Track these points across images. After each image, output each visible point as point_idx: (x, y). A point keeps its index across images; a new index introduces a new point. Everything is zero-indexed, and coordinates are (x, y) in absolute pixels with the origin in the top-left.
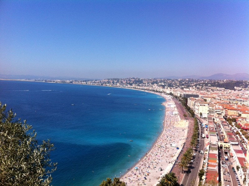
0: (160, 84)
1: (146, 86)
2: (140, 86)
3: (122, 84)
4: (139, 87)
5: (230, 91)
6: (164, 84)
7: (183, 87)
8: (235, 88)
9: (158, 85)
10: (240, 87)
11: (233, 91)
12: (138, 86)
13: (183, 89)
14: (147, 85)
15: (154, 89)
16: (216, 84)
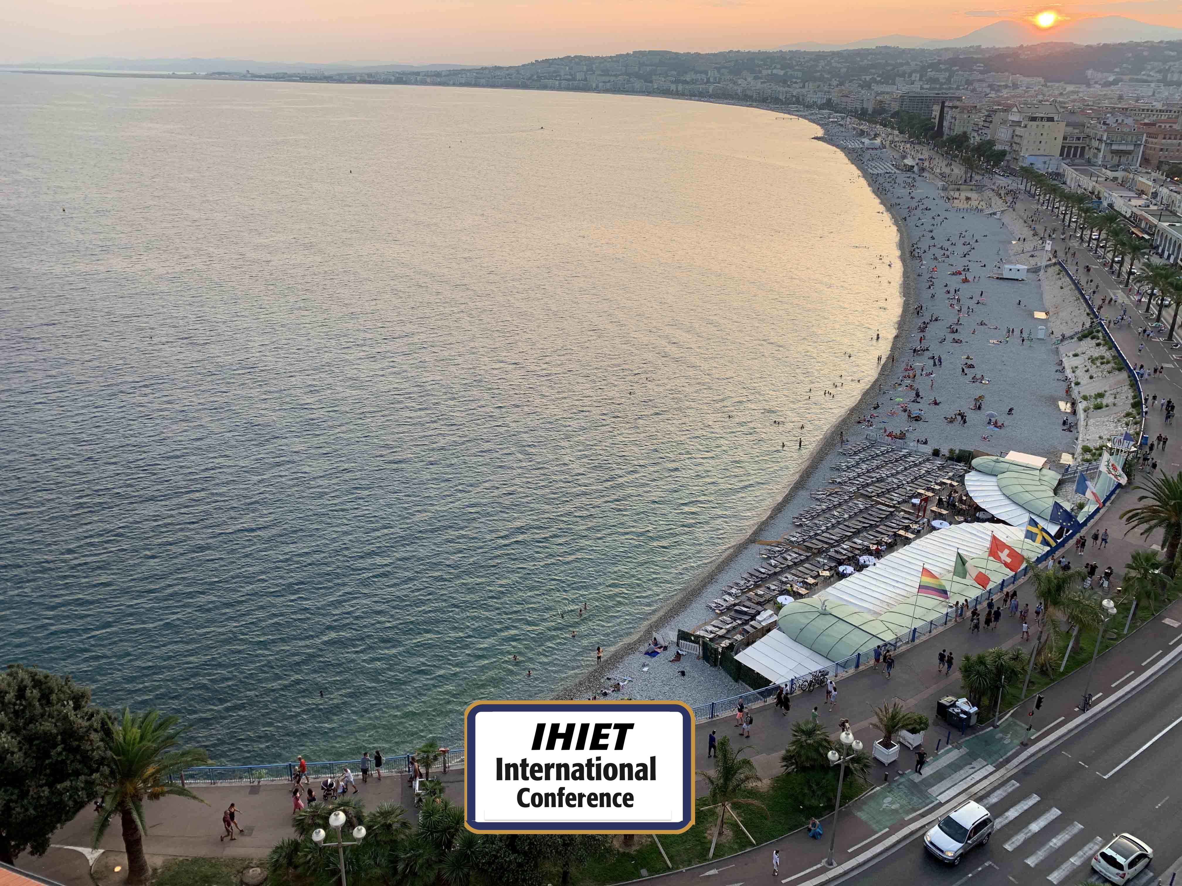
0: (765, 72)
1: (708, 81)
2: (687, 83)
3: (607, 79)
4: (680, 87)
5: (1070, 88)
6: (782, 73)
7: (868, 78)
8: (1089, 73)
9: (756, 78)
10: (1111, 71)
11: (1083, 88)
12: (677, 82)
13: (870, 87)
14: (711, 80)
15: (749, 93)
16: (1008, 60)
